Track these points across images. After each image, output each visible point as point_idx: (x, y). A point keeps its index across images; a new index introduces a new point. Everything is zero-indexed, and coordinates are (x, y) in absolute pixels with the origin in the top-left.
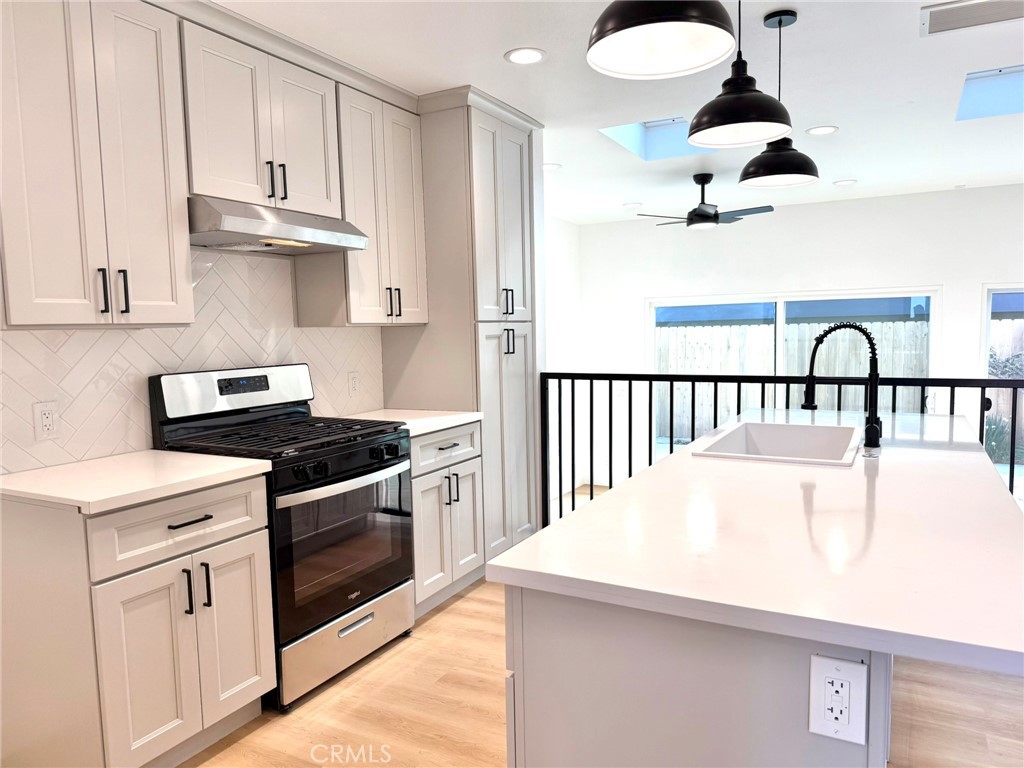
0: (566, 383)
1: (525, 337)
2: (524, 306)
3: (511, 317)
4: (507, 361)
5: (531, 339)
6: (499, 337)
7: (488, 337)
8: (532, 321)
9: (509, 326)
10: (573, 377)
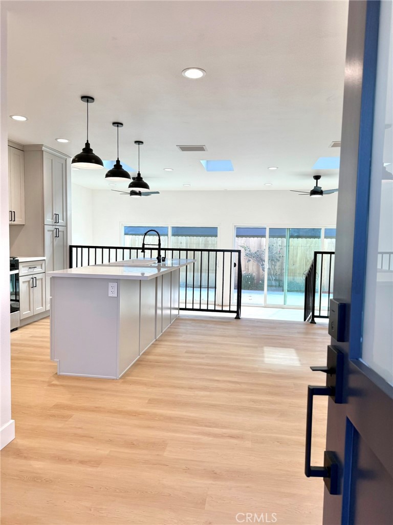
0: (79, 249)
1: (63, 232)
2: (63, 220)
3: (58, 224)
4: (56, 240)
5: (65, 233)
6: (53, 231)
7: (48, 231)
8: (66, 226)
9: (57, 227)
10: (82, 247)
